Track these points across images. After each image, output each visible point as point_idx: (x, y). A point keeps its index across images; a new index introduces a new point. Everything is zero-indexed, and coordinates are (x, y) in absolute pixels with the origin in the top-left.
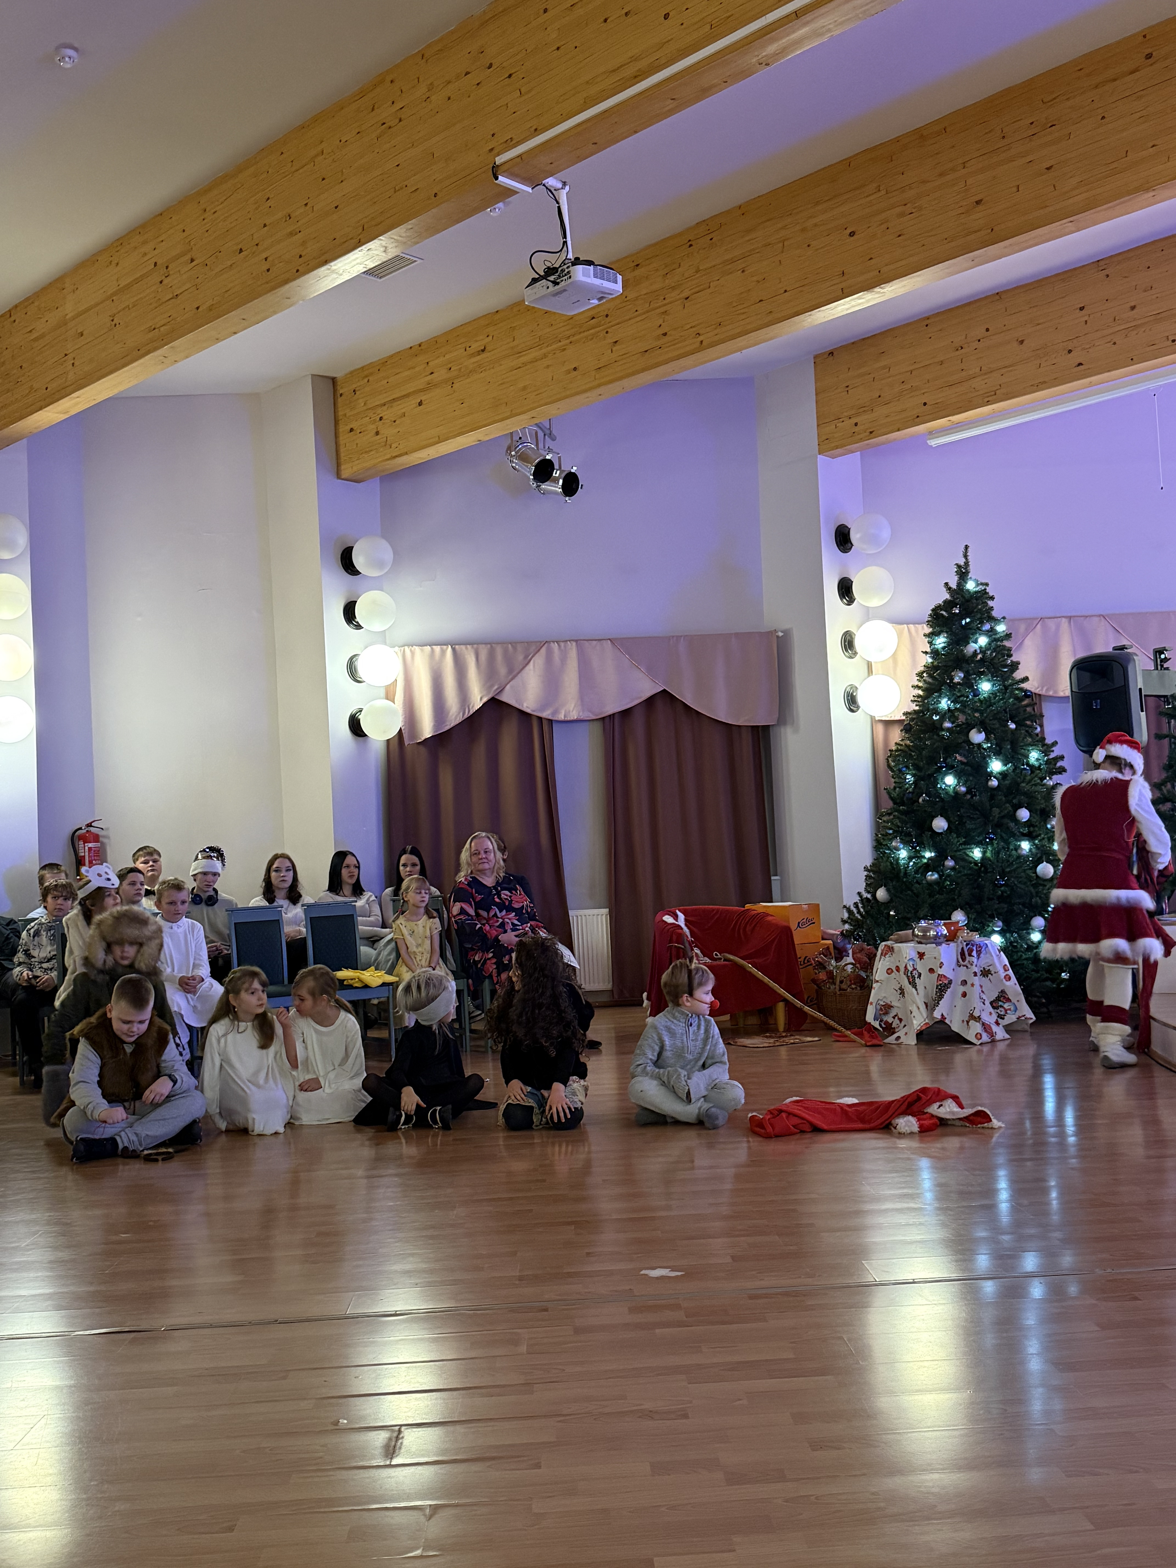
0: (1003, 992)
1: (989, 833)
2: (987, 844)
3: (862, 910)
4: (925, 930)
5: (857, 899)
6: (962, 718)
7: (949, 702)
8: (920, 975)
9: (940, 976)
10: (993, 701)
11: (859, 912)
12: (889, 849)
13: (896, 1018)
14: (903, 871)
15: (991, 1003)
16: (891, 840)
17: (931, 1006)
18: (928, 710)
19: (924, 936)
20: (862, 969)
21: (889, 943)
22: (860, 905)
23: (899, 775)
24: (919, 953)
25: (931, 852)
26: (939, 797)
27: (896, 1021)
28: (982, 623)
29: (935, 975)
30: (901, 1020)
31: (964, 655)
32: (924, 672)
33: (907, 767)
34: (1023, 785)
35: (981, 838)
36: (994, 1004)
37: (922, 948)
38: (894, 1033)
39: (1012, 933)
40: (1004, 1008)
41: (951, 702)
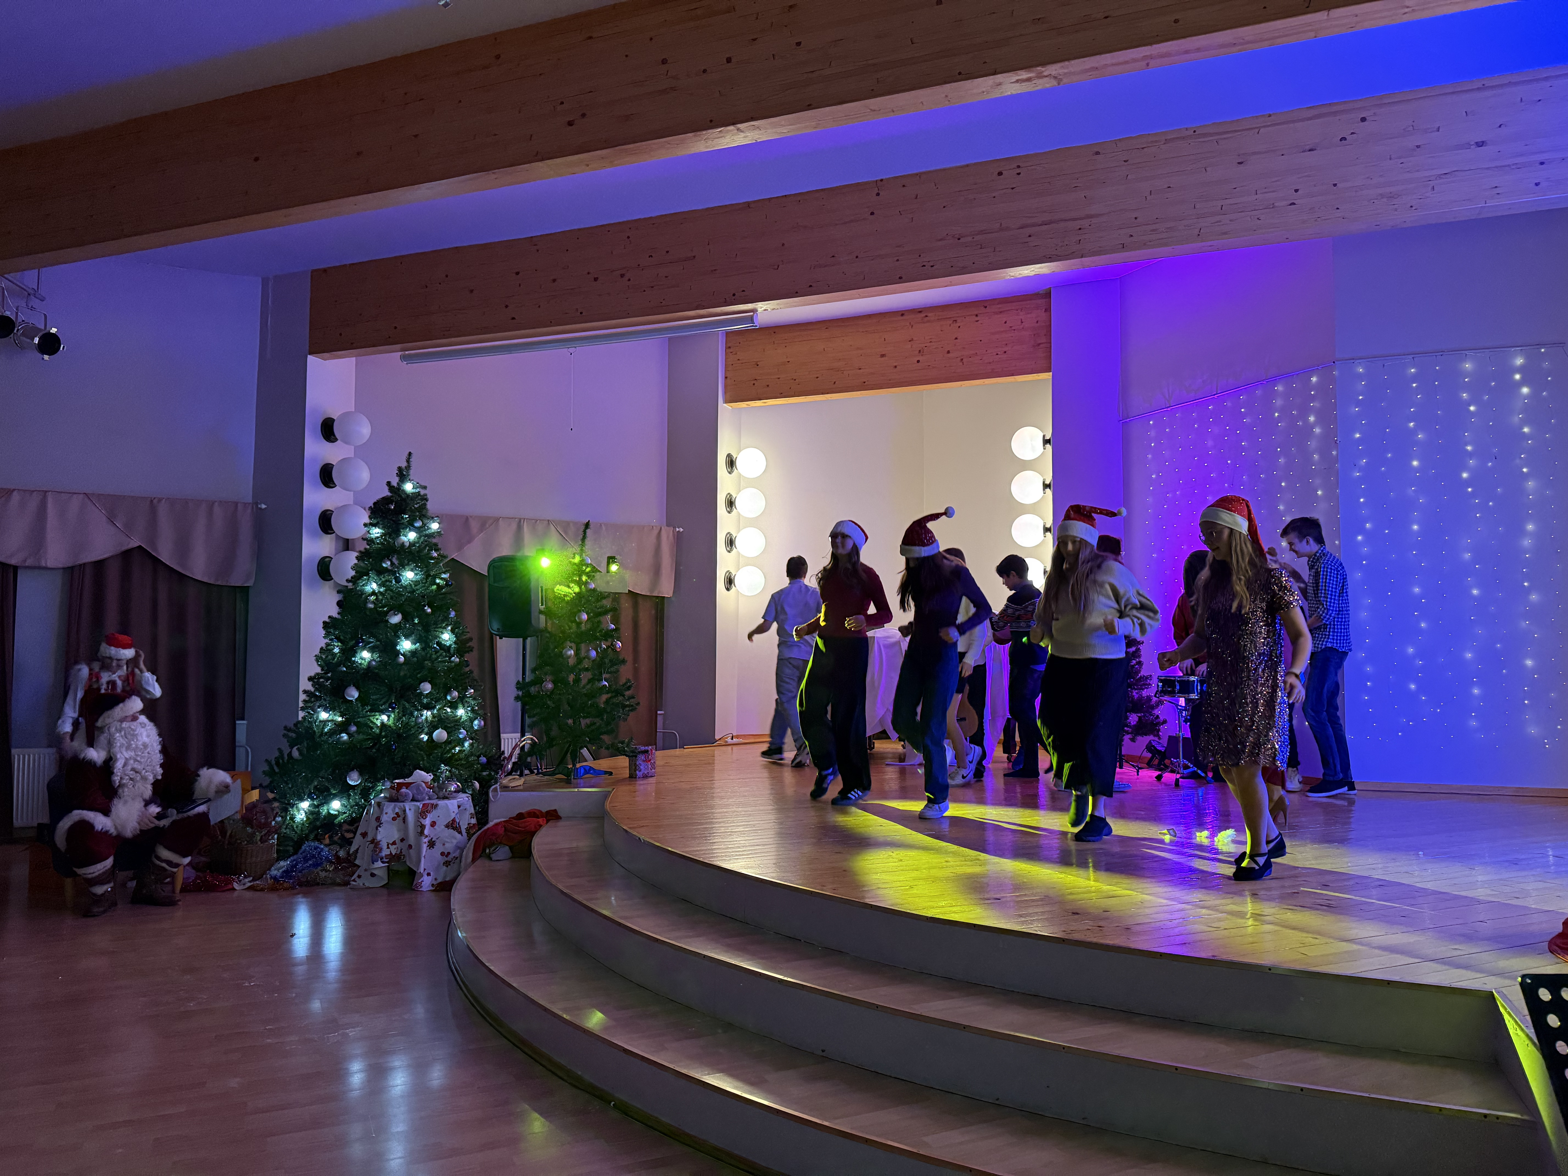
1: (393, 703)
2: (391, 711)
6: (384, 601)
10: (413, 588)
14: (318, 732)
16: (315, 703)
23: (330, 645)
26: (355, 669)
28: (416, 519)
31: (394, 547)
33: (336, 639)
34: (428, 662)
35: (384, 707)
41: (377, 586)
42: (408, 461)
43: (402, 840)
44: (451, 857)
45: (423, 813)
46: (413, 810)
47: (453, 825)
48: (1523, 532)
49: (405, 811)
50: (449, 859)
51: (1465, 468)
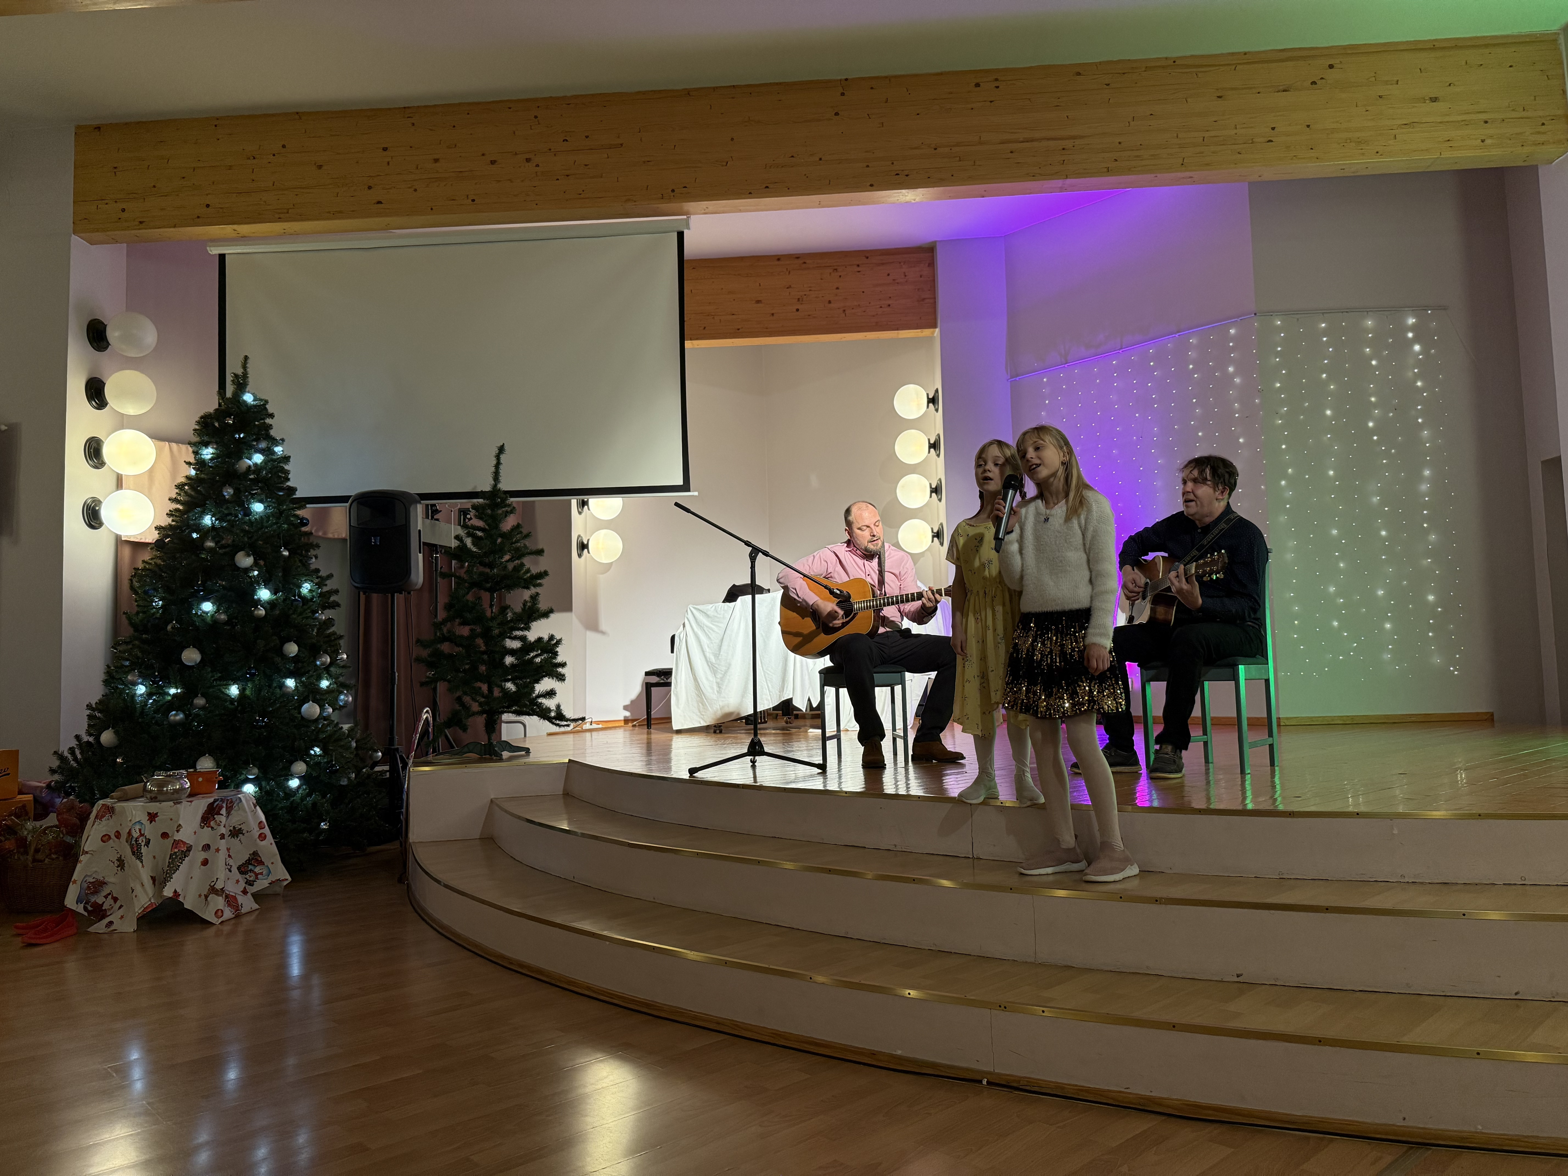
0: (255, 854)
1: (250, 668)
2: (248, 680)
3: (79, 756)
4: (161, 784)
5: (74, 743)
6: (228, 539)
7: (214, 519)
8: (148, 843)
9: (176, 843)
10: (265, 524)
11: (75, 759)
12: (123, 684)
13: (110, 897)
14: (139, 710)
15: (239, 868)
16: (127, 673)
17: (160, 881)
18: (188, 526)
19: (160, 792)
20: (68, 833)
21: (108, 801)
22: (78, 752)
23: (145, 599)
24: (149, 814)
25: (177, 689)
26: (193, 624)
27: (110, 900)
28: (258, 440)
29: (169, 842)
30: (115, 900)
31: (236, 471)
32: (186, 484)
33: (156, 590)
34: (294, 616)
35: (239, 674)
36: (243, 869)
37: (153, 807)
38: (104, 916)
39: (268, 780)
40: (255, 873)
41: (216, 520)
42: (244, 367)
48: (1421, 478)
51: (1370, 417)
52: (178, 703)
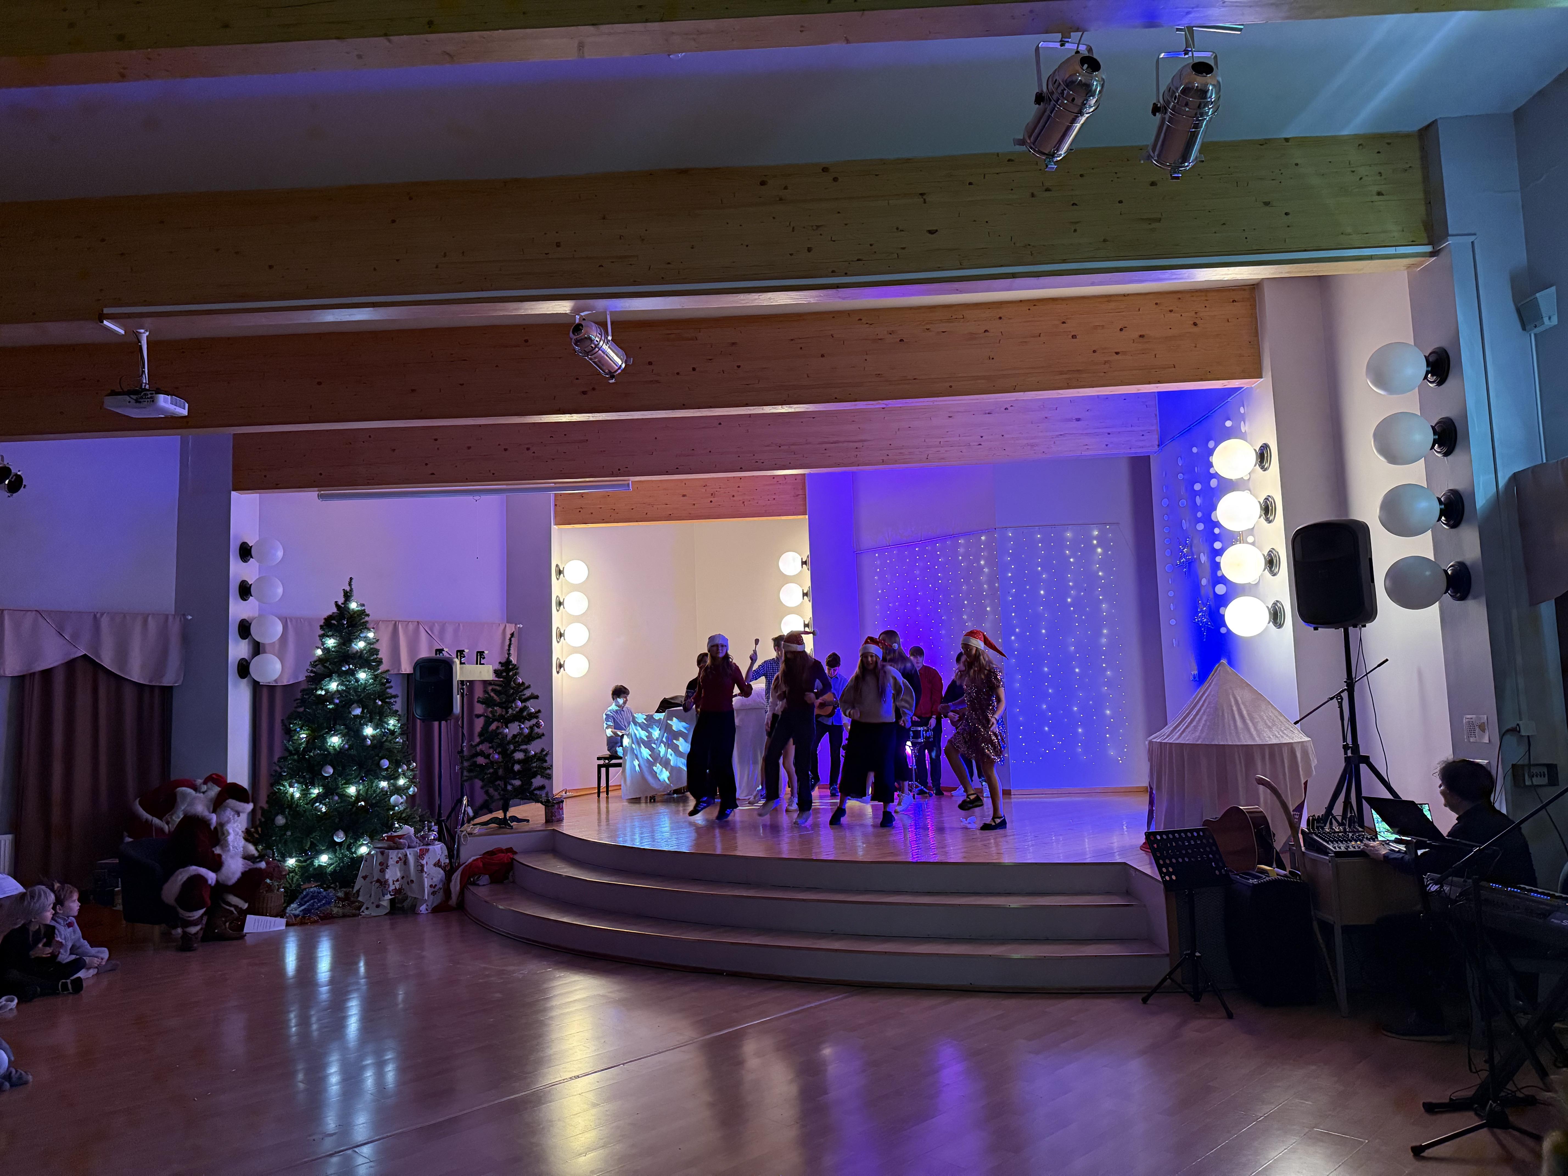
2: (360, 783)
6: (346, 698)
10: (367, 686)
14: (295, 803)
16: (286, 780)
23: (295, 733)
26: (328, 751)
28: (360, 631)
31: (349, 653)
32: (318, 661)
33: (301, 728)
34: (386, 743)
41: (339, 685)
42: (350, 585)
43: (403, 878)
44: (437, 888)
45: (422, 855)
46: (412, 854)
47: (438, 864)
48: (1101, 634)
49: (406, 855)
50: (436, 889)
51: (1069, 596)
52: (319, 798)
